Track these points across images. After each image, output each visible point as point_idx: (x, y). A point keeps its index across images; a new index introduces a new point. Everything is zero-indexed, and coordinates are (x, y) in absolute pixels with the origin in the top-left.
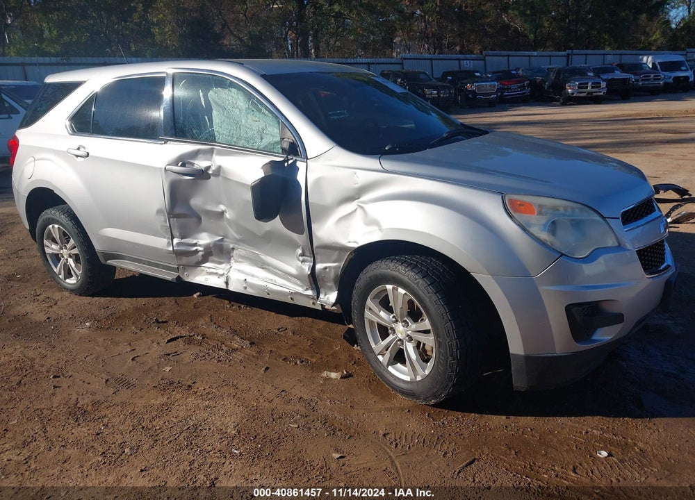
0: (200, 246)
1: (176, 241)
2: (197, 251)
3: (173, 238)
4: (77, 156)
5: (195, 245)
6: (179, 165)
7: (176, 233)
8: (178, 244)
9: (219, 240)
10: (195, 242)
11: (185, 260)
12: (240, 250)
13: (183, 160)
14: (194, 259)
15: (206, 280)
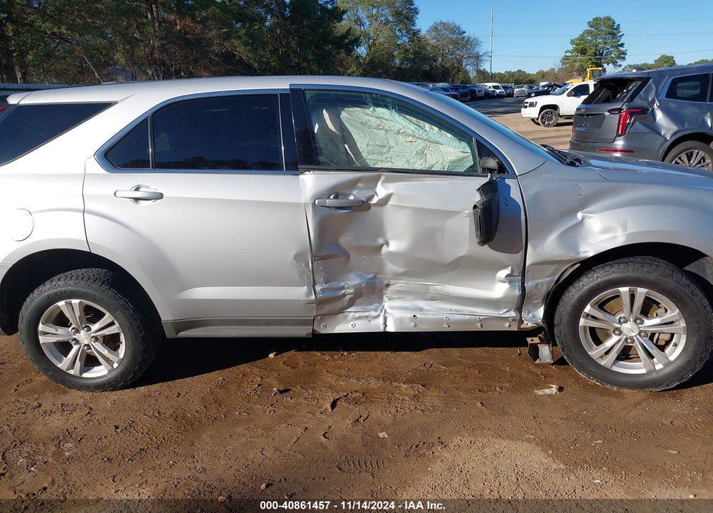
0: (348, 288)
1: (318, 288)
2: (344, 295)
3: (314, 284)
4: (137, 199)
5: (343, 288)
6: (332, 197)
7: (320, 278)
8: (323, 290)
9: (371, 279)
10: (342, 284)
11: (327, 308)
12: (398, 285)
13: (337, 192)
14: (338, 305)
15: (354, 326)
